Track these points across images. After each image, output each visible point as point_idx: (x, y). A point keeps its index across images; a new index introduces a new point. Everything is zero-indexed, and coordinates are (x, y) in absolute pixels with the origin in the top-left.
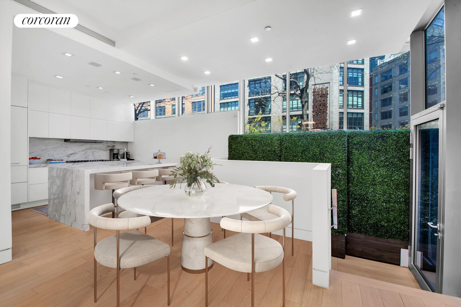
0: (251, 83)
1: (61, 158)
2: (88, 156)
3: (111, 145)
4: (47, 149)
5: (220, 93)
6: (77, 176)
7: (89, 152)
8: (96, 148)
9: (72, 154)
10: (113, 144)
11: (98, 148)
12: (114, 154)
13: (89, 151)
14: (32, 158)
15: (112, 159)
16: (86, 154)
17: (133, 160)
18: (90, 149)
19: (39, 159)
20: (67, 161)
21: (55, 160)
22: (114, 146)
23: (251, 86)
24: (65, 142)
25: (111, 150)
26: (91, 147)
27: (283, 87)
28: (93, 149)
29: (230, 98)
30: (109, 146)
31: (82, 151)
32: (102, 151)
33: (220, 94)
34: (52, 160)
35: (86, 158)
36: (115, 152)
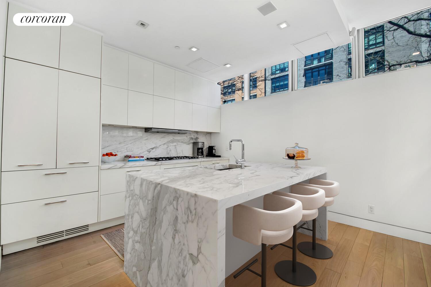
0: (307, 72)
1: (140, 153)
2: (171, 150)
3: (194, 137)
4: (125, 142)
5: (272, 85)
6: (191, 212)
7: (172, 146)
8: (178, 141)
9: (152, 149)
10: (196, 136)
11: (181, 141)
12: (198, 149)
13: (171, 144)
14: (107, 154)
15: (196, 155)
16: (168, 148)
17: (220, 156)
18: (173, 142)
19: (116, 155)
20: (148, 158)
21: (134, 157)
22: (197, 138)
23: (307, 75)
24: (145, 132)
25: (195, 144)
26: (174, 139)
27: (349, 72)
28: (175, 142)
29: (283, 90)
30: (192, 139)
31: (164, 144)
32: (185, 144)
33: (272, 87)
34: (130, 157)
35: (168, 154)
36: (200, 146)
